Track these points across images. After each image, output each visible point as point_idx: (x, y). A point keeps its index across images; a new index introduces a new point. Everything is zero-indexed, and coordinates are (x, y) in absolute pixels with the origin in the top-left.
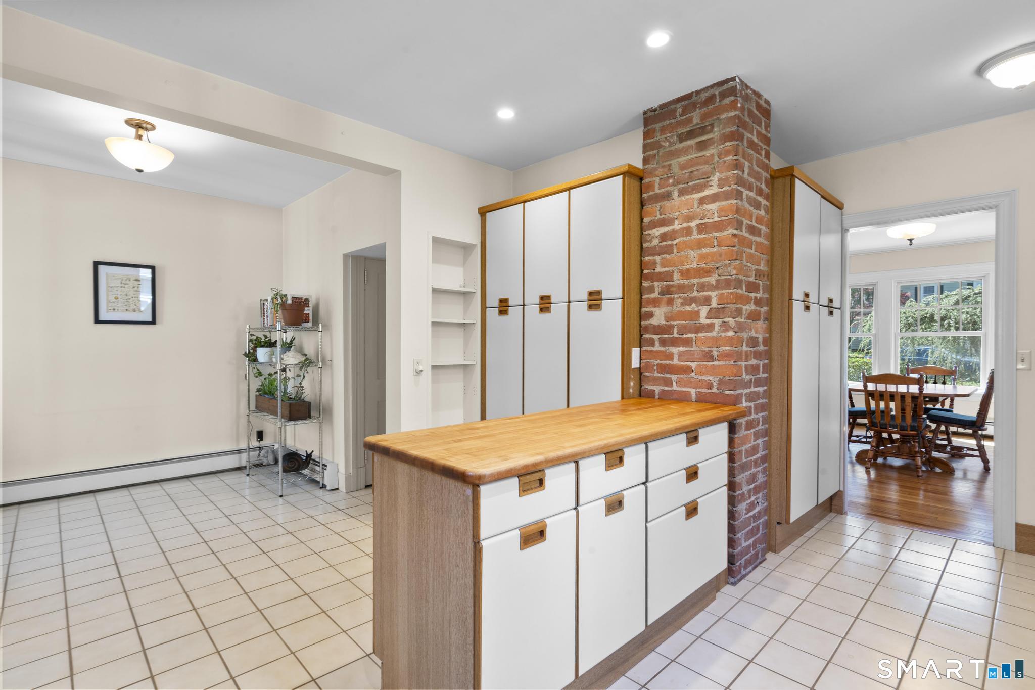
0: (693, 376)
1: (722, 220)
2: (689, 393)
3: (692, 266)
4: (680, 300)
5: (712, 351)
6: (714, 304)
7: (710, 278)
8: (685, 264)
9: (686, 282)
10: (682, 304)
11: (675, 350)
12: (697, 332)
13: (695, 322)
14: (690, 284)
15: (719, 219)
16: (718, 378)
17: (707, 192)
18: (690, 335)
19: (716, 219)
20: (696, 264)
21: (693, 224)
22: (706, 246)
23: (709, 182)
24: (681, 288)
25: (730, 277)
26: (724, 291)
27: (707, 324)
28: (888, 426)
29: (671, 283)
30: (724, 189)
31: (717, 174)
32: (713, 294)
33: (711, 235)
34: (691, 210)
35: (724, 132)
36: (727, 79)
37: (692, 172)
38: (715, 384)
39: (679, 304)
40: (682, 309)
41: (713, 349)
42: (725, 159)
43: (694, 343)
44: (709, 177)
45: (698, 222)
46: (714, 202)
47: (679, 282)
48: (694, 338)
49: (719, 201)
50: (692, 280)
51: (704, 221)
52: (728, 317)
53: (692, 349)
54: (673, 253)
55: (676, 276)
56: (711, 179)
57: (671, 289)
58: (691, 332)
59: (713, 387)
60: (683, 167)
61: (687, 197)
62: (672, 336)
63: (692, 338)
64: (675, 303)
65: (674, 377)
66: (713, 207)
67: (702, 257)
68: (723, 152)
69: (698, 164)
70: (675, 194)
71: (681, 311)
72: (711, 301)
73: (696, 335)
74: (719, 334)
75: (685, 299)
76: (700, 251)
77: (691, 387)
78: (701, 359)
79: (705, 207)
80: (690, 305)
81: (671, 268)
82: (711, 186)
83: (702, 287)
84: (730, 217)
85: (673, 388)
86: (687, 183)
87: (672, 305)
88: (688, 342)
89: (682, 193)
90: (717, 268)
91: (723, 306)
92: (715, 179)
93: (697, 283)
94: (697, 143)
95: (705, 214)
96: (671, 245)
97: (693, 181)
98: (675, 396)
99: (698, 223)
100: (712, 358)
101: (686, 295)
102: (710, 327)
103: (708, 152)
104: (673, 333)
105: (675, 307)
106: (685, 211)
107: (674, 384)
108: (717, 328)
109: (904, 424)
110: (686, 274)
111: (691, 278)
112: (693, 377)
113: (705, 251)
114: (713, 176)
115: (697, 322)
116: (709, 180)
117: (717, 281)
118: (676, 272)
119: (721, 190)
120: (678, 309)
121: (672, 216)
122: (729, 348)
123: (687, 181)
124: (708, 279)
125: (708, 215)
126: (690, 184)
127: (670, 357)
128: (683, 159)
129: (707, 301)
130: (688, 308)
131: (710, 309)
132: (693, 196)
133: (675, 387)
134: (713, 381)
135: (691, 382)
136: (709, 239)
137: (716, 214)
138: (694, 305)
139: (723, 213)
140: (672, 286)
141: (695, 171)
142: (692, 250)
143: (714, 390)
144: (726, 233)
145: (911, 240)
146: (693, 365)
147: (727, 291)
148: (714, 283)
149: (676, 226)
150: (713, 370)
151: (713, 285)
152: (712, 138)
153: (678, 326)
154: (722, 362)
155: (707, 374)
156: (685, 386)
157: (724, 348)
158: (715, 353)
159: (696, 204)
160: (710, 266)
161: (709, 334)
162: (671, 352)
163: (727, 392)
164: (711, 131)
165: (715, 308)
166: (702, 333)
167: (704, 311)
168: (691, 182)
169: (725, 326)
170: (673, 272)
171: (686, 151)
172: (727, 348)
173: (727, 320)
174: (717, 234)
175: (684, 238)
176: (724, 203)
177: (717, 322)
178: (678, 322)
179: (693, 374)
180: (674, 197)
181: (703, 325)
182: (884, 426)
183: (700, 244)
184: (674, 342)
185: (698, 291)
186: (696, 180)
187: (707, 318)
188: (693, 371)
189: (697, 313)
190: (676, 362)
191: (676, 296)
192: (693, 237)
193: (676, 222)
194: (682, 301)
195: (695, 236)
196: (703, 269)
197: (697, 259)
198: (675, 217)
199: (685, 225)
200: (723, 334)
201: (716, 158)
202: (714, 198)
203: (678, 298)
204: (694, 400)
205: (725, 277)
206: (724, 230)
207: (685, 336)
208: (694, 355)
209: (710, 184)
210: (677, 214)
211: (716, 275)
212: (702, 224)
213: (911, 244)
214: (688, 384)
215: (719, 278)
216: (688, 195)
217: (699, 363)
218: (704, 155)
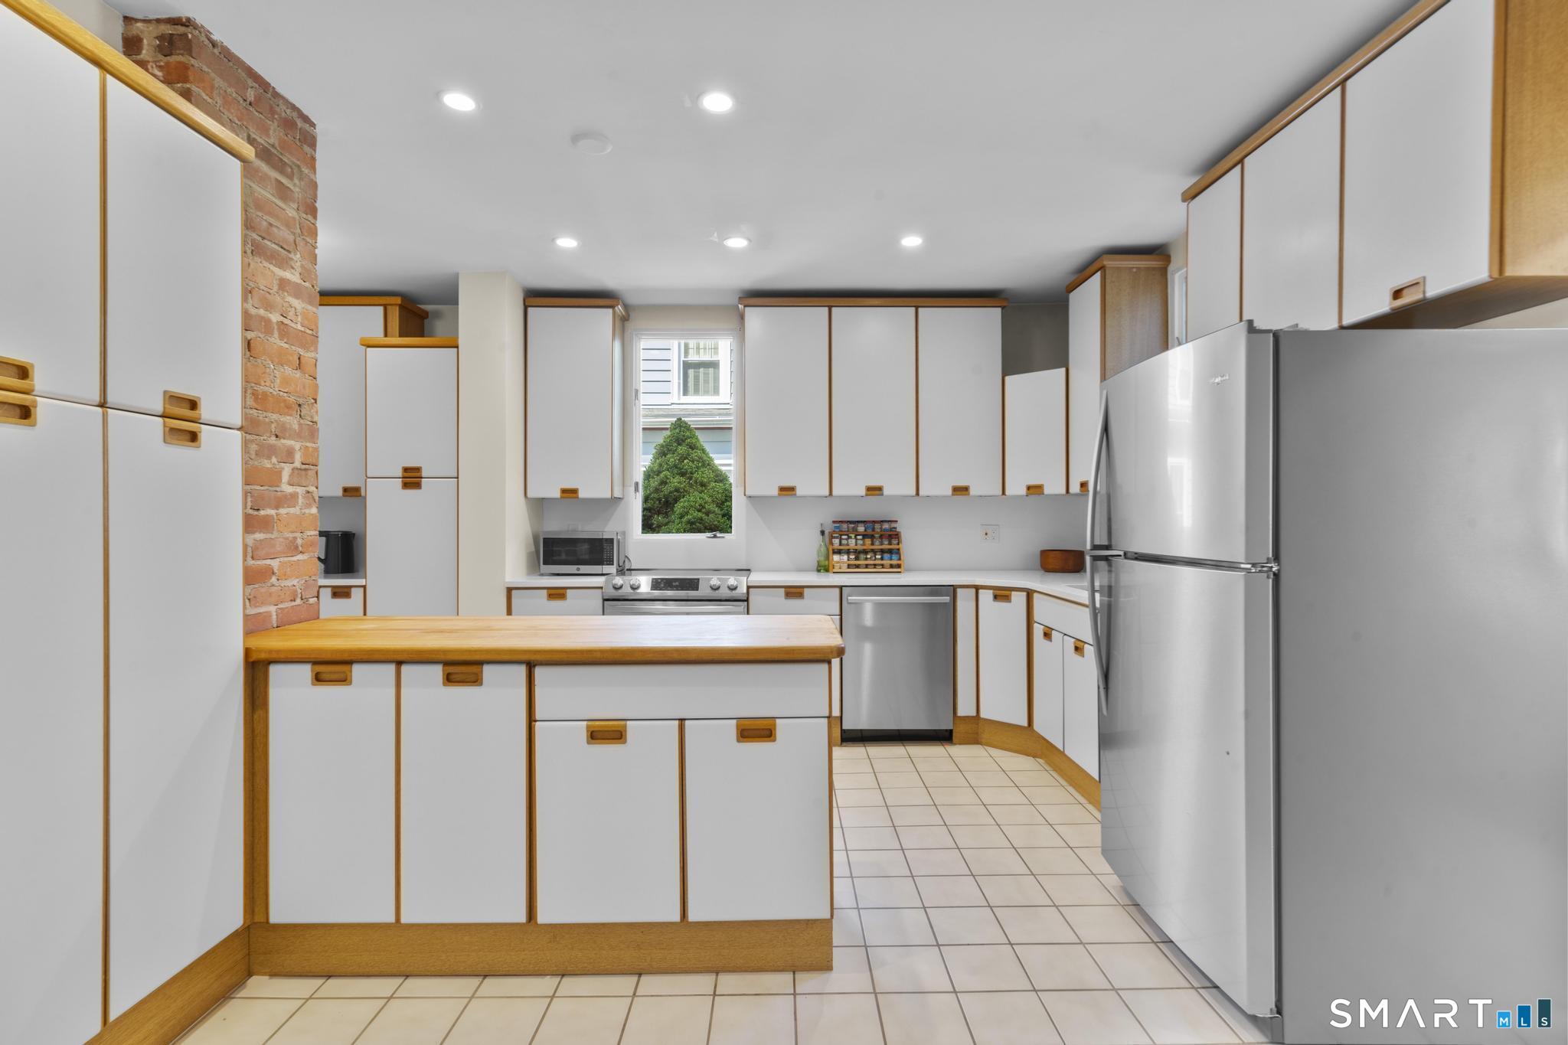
0: (274, 583)
1: (305, 332)
2: (270, 615)
3: (271, 390)
4: (255, 446)
5: (296, 538)
6: (298, 461)
7: (292, 418)
8: (262, 383)
9: (261, 415)
10: (257, 454)
11: (249, 540)
12: (277, 507)
14: (267, 420)
15: (302, 329)
16: (304, 581)
17: (287, 274)
18: (269, 512)
19: (298, 326)
20: (276, 389)
21: (274, 318)
22: (288, 363)
23: (290, 259)
24: (255, 425)
25: (313, 424)
26: (308, 444)
27: (291, 494)
30: (307, 284)
31: (299, 255)
32: (297, 446)
33: (293, 348)
34: (271, 292)
35: (305, 195)
36: (307, 117)
37: (271, 225)
38: (299, 591)
39: (253, 454)
40: (258, 462)
41: (297, 535)
42: (307, 239)
43: (275, 525)
44: (290, 252)
45: (280, 318)
46: (297, 296)
47: (251, 412)
48: (275, 517)
49: (303, 301)
50: (270, 415)
51: (286, 321)
52: (312, 485)
53: (273, 536)
55: (248, 400)
56: (293, 256)
58: (270, 506)
59: (297, 596)
60: (258, 204)
61: (264, 263)
63: (272, 517)
66: (298, 305)
67: (283, 380)
68: (304, 224)
69: (277, 218)
71: (257, 468)
72: (295, 457)
73: (276, 511)
74: (303, 511)
75: (261, 446)
76: (282, 369)
77: (270, 604)
78: (284, 553)
79: (286, 297)
80: (269, 458)
82: (293, 268)
83: (281, 431)
84: (314, 333)
86: (263, 238)
88: (267, 524)
89: (255, 249)
90: (299, 405)
91: (307, 467)
92: (298, 260)
93: (276, 421)
94: (276, 180)
95: (288, 309)
97: (271, 241)
100: (297, 550)
101: (262, 439)
102: (294, 499)
103: (290, 210)
106: (263, 288)
108: (300, 500)
110: (264, 400)
111: (270, 411)
112: (274, 585)
113: (286, 370)
114: (295, 254)
115: (278, 489)
116: (290, 255)
117: (300, 425)
118: (248, 392)
119: (303, 283)
120: (251, 462)
123: (263, 235)
124: (288, 419)
125: (291, 314)
126: (266, 241)
128: (259, 190)
129: (290, 454)
130: (266, 464)
131: (293, 469)
132: (271, 267)
134: (297, 587)
135: (271, 595)
136: (291, 354)
137: (299, 318)
138: (273, 459)
139: (306, 322)
141: (274, 226)
142: (272, 361)
143: (299, 601)
144: (308, 354)
146: (275, 564)
147: (311, 445)
148: (296, 427)
149: (250, 305)
150: (299, 569)
151: (295, 431)
152: (292, 191)
153: (252, 494)
154: (308, 554)
155: (292, 575)
156: (262, 603)
157: (309, 533)
158: (299, 541)
159: (276, 287)
160: (292, 398)
161: (292, 510)
163: (312, 601)
164: (291, 176)
165: (297, 468)
166: (283, 507)
167: (286, 472)
168: (269, 241)
169: (309, 498)
171: (262, 178)
172: (312, 533)
174: (299, 351)
175: (262, 336)
176: (309, 307)
177: (300, 491)
178: (252, 487)
179: (274, 580)
181: (286, 495)
183: (281, 357)
185: (277, 436)
186: (274, 243)
187: (289, 483)
188: (273, 573)
189: (279, 475)
190: (250, 561)
191: (248, 437)
192: (272, 340)
193: (251, 300)
194: (256, 448)
195: (275, 339)
196: (285, 401)
197: (278, 381)
199: (261, 312)
200: (307, 511)
201: (298, 229)
202: (297, 291)
203: (250, 441)
204: (276, 625)
205: (309, 423)
206: (308, 349)
207: (262, 513)
208: (275, 546)
209: (293, 265)
210: (252, 284)
211: (299, 417)
212: (283, 324)
214: (269, 597)
215: (302, 421)
216: (266, 261)
217: (282, 559)
218: (284, 210)
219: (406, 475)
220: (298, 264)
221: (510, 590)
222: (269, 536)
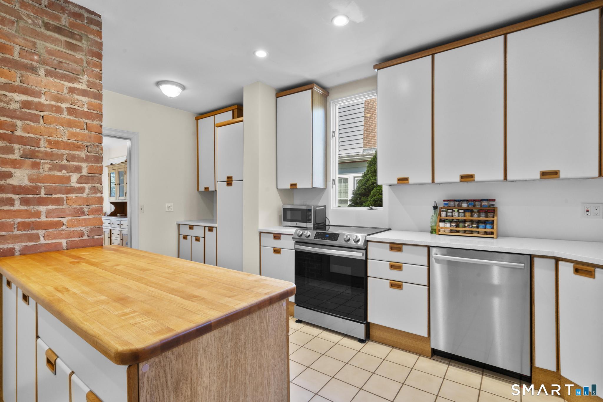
0: (64, 229)
1: (91, 112)
2: (60, 244)
3: (61, 139)
4: (48, 165)
5: (83, 208)
6: (85, 172)
7: (80, 152)
8: (54, 136)
9: (55, 151)
10: (50, 169)
11: (43, 209)
12: (67, 194)
13: (65, 185)
14: (59, 153)
15: (89, 111)
16: (89, 228)
17: (76, 85)
18: (60, 196)
19: (86, 109)
20: (66, 139)
21: (64, 106)
22: (76, 127)
23: (78, 78)
24: (48, 156)
25: (98, 155)
26: (93, 164)
27: (78, 188)
29: (37, 149)
30: (93, 90)
31: (86, 76)
32: (84, 165)
33: (81, 120)
34: (61, 93)
35: (92, 48)
36: (93, 11)
37: (61, 62)
38: (86, 233)
39: (47, 169)
40: (51, 173)
41: (84, 206)
42: (94, 69)
43: (65, 202)
44: (79, 75)
45: (69, 106)
46: (84, 95)
47: (46, 149)
48: (65, 198)
49: (89, 97)
50: (61, 151)
51: (74, 107)
52: (97, 183)
53: (63, 207)
54: (39, 123)
55: (43, 144)
56: (81, 76)
57: (37, 154)
58: (61, 193)
59: (84, 235)
60: (50, 53)
61: (56, 80)
62: (39, 196)
63: (63, 198)
64: (41, 167)
65: (41, 233)
66: (85, 99)
67: (72, 135)
68: (91, 62)
69: (68, 59)
70: (42, 72)
71: (50, 175)
72: (82, 170)
73: (67, 196)
74: (89, 195)
75: (54, 165)
76: (71, 129)
77: (61, 238)
78: (72, 215)
79: (75, 96)
80: (61, 171)
81: (37, 136)
82: (81, 82)
83: (71, 158)
84: (98, 113)
85: (39, 242)
86: (56, 69)
87: (39, 169)
88: (58, 201)
89: (48, 74)
90: (87, 146)
91: (92, 175)
92: (85, 78)
93: (67, 154)
94: (66, 41)
95: (76, 102)
96: (38, 115)
97: (62, 70)
98: (44, 249)
99: (68, 107)
100: (83, 213)
101: (55, 162)
102: (81, 190)
103: (78, 55)
104: (40, 193)
105: (41, 170)
106: (55, 92)
107: (42, 238)
108: (87, 190)
110: (56, 144)
111: (61, 149)
112: (64, 230)
113: (75, 130)
114: (83, 76)
115: (67, 185)
116: (78, 76)
117: (87, 155)
118: (42, 140)
119: (90, 89)
120: (45, 173)
121: (37, 89)
122: (99, 206)
123: (55, 67)
124: (77, 152)
125: (78, 104)
126: (58, 70)
127: (38, 214)
128: (51, 46)
130: (58, 173)
131: (81, 176)
132: (62, 82)
133: (42, 241)
134: (84, 231)
135: (62, 234)
136: (80, 122)
137: (86, 106)
138: (64, 171)
139: (92, 108)
140: (38, 151)
141: (64, 63)
142: (62, 126)
143: (85, 237)
144: (94, 122)
146: (65, 220)
147: (96, 165)
148: (84, 156)
149: (43, 100)
150: (84, 223)
151: (83, 158)
152: (81, 47)
153: (45, 188)
154: (92, 215)
155: (79, 225)
156: (54, 238)
157: (94, 206)
158: (86, 209)
159: (66, 91)
160: (80, 143)
161: (80, 195)
162: (37, 210)
163: (96, 237)
164: (80, 40)
165: (85, 176)
166: (73, 194)
167: (75, 177)
168: (60, 70)
169: (94, 189)
170: (40, 140)
171: (55, 41)
172: (96, 206)
173: (96, 185)
174: (87, 121)
175: (53, 114)
176: (93, 100)
177: (87, 186)
178: (46, 184)
179: (64, 227)
180: (40, 74)
181: (74, 188)
183: (70, 124)
184: (41, 202)
185: (68, 161)
186: (65, 71)
187: (77, 182)
188: (63, 224)
189: (68, 179)
190: (43, 218)
191: (42, 161)
192: (62, 116)
193: (43, 96)
194: (50, 166)
195: (65, 115)
196: (74, 144)
197: (67, 135)
198: (42, 92)
199: (53, 103)
200: (93, 195)
201: (85, 64)
202: (84, 93)
203: (44, 163)
204: (66, 248)
205: (94, 154)
206: (93, 120)
207: (54, 196)
208: (64, 212)
209: (80, 81)
210: (45, 90)
211: (86, 151)
212: (72, 108)
214: (60, 236)
215: (89, 154)
216: (57, 79)
217: (70, 218)
218: (73, 55)
219: (228, 180)
220: (85, 80)
221: (260, 233)
222: (61, 207)
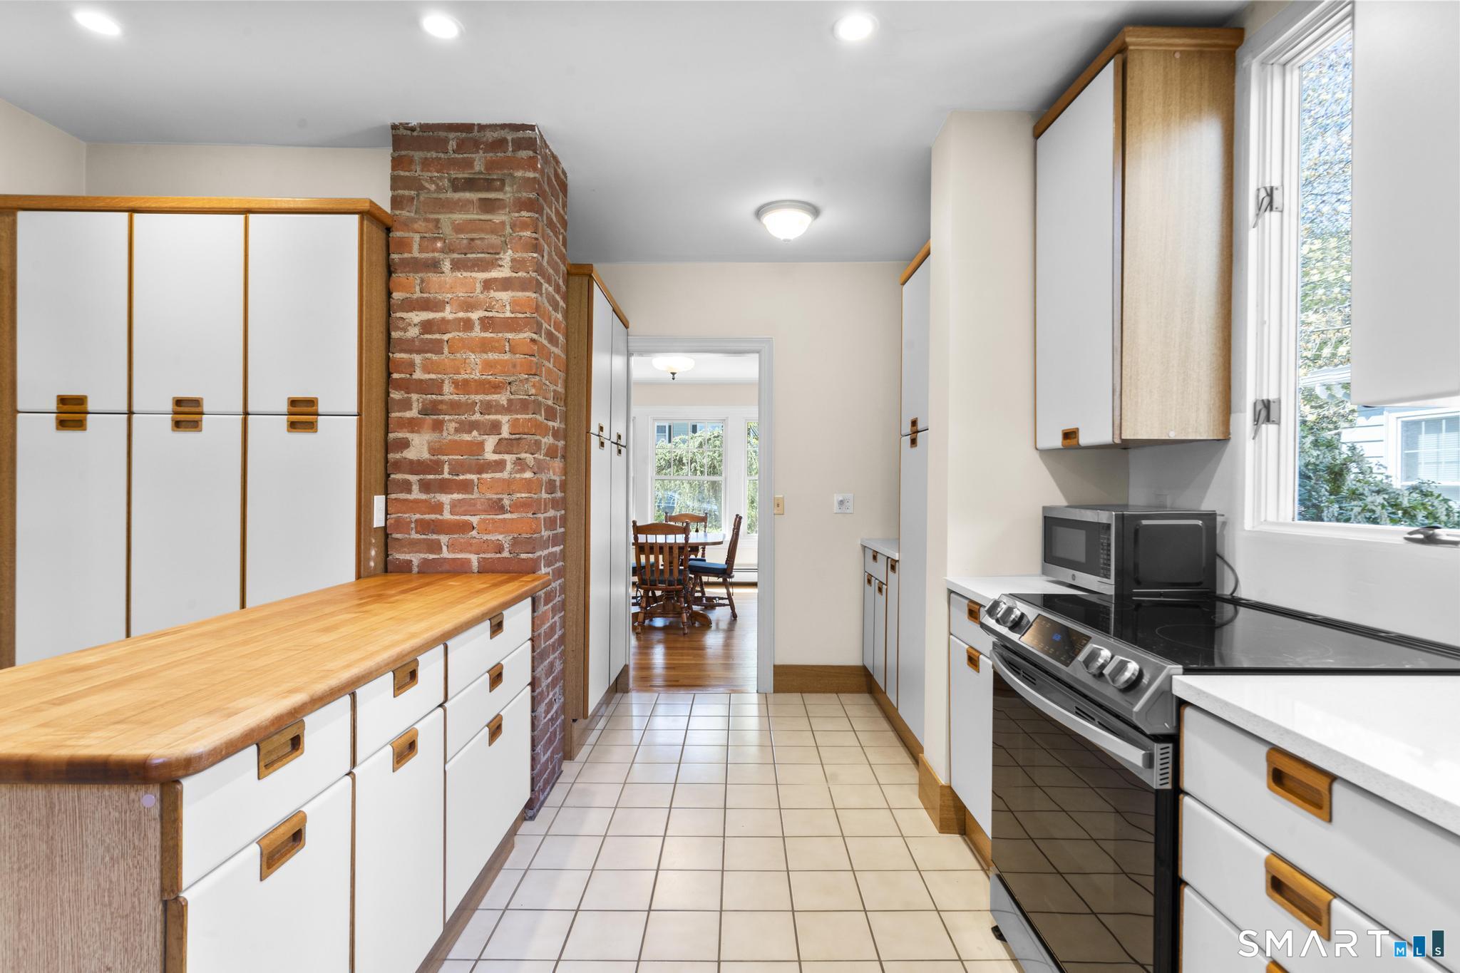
0: (474, 536)
1: (516, 317)
2: (469, 561)
3: (472, 376)
4: (454, 424)
5: (502, 499)
6: (505, 433)
7: (499, 395)
8: (463, 372)
9: (463, 398)
10: (457, 430)
11: (445, 499)
12: (480, 473)
13: (476, 457)
14: (470, 401)
15: (513, 316)
16: (511, 537)
17: (494, 274)
18: (469, 476)
19: (508, 314)
20: (478, 374)
21: (475, 316)
22: (493, 349)
23: (497, 259)
24: (455, 407)
25: (527, 397)
26: (519, 416)
27: (495, 461)
28: (657, 582)
29: (439, 398)
30: (520, 274)
31: (510, 252)
32: (504, 419)
33: (500, 335)
34: (472, 295)
35: (520, 195)
36: (523, 124)
37: (472, 240)
38: (506, 545)
39: (452, 430)
40: (457, 437)
41: (504, 496)
42: (521, 234)
43: (476, 488)
44: (498, 254)
45: (481, 313)
46: (505, 289)
47: (451, 397)
48: (476, 481)
49: (513, 290)
50: (472, 397)
51: (490, 314)
52: (525, 453)
53: (473, 497)
54: (443, 353)
55: (447, 388)
56: (501, 256)
57: (440, 407)
58: (470, 473)
59: (503, 549)
60: (458, 229)
61: (465, 274)
62: (441, 476)
63: (472, 481)
64: (445, 428)
65: (444, 539)
66: (505, 296)
67: (488, 365)
68: (518, 223)
69: (482, 230)
70: (447, 266)
71: (456, 441)
72: (501, 429)
73: (479, 476)
74: (513, 476)
75: (461, 423)
76: (485, 356)
77: (470, 552)
78: (485, 511)
79: (492, 294)
80: (470, 432)
81: (440, 376)
82: (501, 266)
83: (488, 408)
84: (528, 316)
85: (441, 556)
86: (465, 254)
87: (441, 431)
88: (466, 487)
89: (456, 266)
90: (510, 383)
91: (517, 436)
92: (507, 257)
93: (481, 401)
94: (480, 199)
95: (493, 304)
96: (441, 341)
97: (474, 253)
98: (446, 567)
99: (482, 316)
100: (502, 509)
101: (463, 417)
102: (500, 466)
103: (498, 218)
104: (442, 473)
105: (445, 434)
106: (463, 295)
107: (445, 548)
108: (509, 467)
109: (672, 579)
110: (463, 386)
111: (472, 394)
112: (475, 538)
113: (492, 356)
114: (505, 253)
115: (480, 457)
116: (497, 256)
117: (510, 401)
118: (446, 382)
119: (515, 275)
120: (450, 437)
121: (440, 297)
122: (526, 495)
123: (465, 251)
124: (495, 397)
125: (496, 307)
126: (469, 256)
127: (438, 508)
128: (459, 217)
129: (495, 428)
130: (466, 437)
131: (500, 440)
132: (474, 274)
133: (445, 554)
134: (504, 542)
135: (471, 545)
136: (498, 341)
137: (508, 308)
138: (475, 433)
139: (518, 308)
140: (441, 402)
141: (477, 239)
142: (473, 352)
143: (506, 554)
144: (522, 336)
145: (673, 374)
146: (475, 520)
147: (524, 416)
148: (505, 403)
149: (448, 314)
150: (503, 527)
151: (504, 406)
152: (502, 200)
153: (450, 462)
154: (516, 514)
155: (496, 531)
156: (461, 551)
157: (519, 495)
158: (506, 502)
159: (479, 287)
160: (500, 378)
161: (498, 475)
162: (438, 501)
163: (523, 556)
164: (501, 189)
165: (506, 439)
166: (487, 473)
167: (490, 442)
168: (472, 253)
169: (520, 464)
170: (443, 381)
171: (463, 206)
172: (523, 495)
173: (523, 455)
174: (510, 336)
175: (461, 334)
176: (520, 294)
177: (509, 458)
178: (451, 457)
179: (474, 533)
180: (445, 270)
181: (490, 462)
182: (653, 584)
183: (485, 346)
184: (444, 487)
185: (481, 413)
186: (478, 253)
187: (495, 452)
188: (474, 528)
189: (481, 445)
190: (447, 515)
191: (447, 417)
192: (473, 334)
193: (448, 308)
194: (457, 425)
195: (477, 333)
196: (489, 382)
197: (480, 367)
198: (446, 300)
199: (461, 315)
200: (518, 476)
201: (508, 230)
202: (506, 284)
203: (450, 421)
204: (476, 571)
205: (521, 397)
206: (520, 331)
207: (461, 477)
208: (475, 505)
209: (500, 263)
210: (449, 296)
211: (509, 393)
212: (487, 317)
213: (673, 379)
214: (467, 547)
215: (512, 397)
216: (466, 271)
217: (483, 517)
218: (490, 220)
220: (509, 259)
222: (471, 496)
